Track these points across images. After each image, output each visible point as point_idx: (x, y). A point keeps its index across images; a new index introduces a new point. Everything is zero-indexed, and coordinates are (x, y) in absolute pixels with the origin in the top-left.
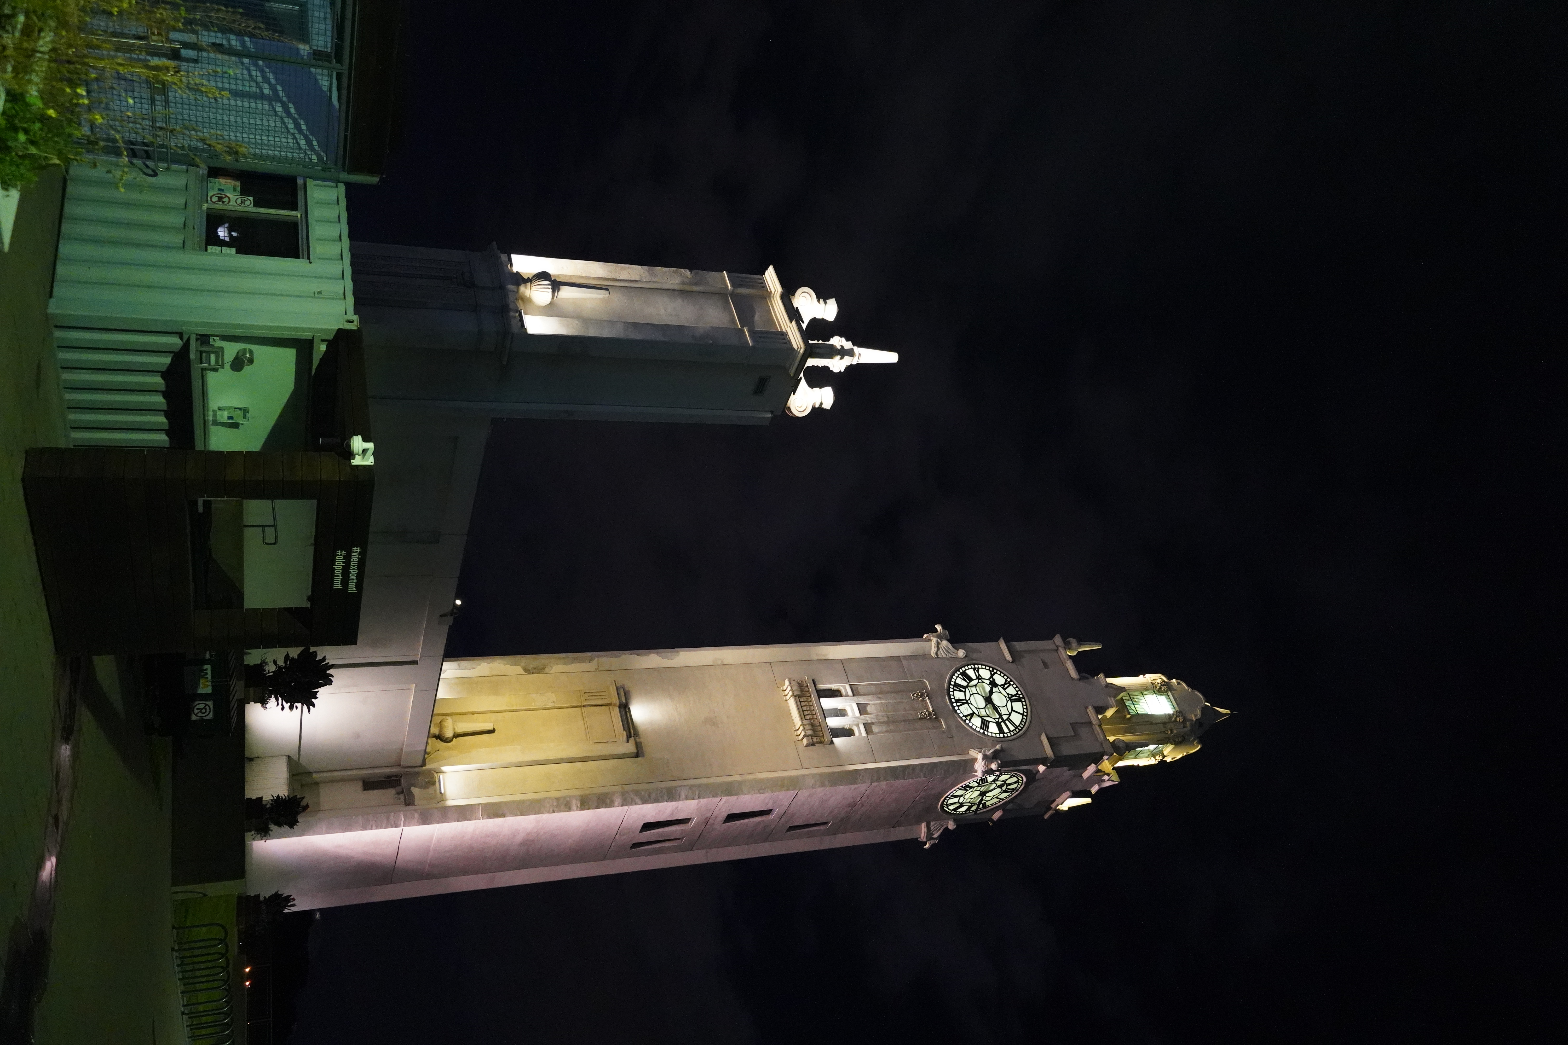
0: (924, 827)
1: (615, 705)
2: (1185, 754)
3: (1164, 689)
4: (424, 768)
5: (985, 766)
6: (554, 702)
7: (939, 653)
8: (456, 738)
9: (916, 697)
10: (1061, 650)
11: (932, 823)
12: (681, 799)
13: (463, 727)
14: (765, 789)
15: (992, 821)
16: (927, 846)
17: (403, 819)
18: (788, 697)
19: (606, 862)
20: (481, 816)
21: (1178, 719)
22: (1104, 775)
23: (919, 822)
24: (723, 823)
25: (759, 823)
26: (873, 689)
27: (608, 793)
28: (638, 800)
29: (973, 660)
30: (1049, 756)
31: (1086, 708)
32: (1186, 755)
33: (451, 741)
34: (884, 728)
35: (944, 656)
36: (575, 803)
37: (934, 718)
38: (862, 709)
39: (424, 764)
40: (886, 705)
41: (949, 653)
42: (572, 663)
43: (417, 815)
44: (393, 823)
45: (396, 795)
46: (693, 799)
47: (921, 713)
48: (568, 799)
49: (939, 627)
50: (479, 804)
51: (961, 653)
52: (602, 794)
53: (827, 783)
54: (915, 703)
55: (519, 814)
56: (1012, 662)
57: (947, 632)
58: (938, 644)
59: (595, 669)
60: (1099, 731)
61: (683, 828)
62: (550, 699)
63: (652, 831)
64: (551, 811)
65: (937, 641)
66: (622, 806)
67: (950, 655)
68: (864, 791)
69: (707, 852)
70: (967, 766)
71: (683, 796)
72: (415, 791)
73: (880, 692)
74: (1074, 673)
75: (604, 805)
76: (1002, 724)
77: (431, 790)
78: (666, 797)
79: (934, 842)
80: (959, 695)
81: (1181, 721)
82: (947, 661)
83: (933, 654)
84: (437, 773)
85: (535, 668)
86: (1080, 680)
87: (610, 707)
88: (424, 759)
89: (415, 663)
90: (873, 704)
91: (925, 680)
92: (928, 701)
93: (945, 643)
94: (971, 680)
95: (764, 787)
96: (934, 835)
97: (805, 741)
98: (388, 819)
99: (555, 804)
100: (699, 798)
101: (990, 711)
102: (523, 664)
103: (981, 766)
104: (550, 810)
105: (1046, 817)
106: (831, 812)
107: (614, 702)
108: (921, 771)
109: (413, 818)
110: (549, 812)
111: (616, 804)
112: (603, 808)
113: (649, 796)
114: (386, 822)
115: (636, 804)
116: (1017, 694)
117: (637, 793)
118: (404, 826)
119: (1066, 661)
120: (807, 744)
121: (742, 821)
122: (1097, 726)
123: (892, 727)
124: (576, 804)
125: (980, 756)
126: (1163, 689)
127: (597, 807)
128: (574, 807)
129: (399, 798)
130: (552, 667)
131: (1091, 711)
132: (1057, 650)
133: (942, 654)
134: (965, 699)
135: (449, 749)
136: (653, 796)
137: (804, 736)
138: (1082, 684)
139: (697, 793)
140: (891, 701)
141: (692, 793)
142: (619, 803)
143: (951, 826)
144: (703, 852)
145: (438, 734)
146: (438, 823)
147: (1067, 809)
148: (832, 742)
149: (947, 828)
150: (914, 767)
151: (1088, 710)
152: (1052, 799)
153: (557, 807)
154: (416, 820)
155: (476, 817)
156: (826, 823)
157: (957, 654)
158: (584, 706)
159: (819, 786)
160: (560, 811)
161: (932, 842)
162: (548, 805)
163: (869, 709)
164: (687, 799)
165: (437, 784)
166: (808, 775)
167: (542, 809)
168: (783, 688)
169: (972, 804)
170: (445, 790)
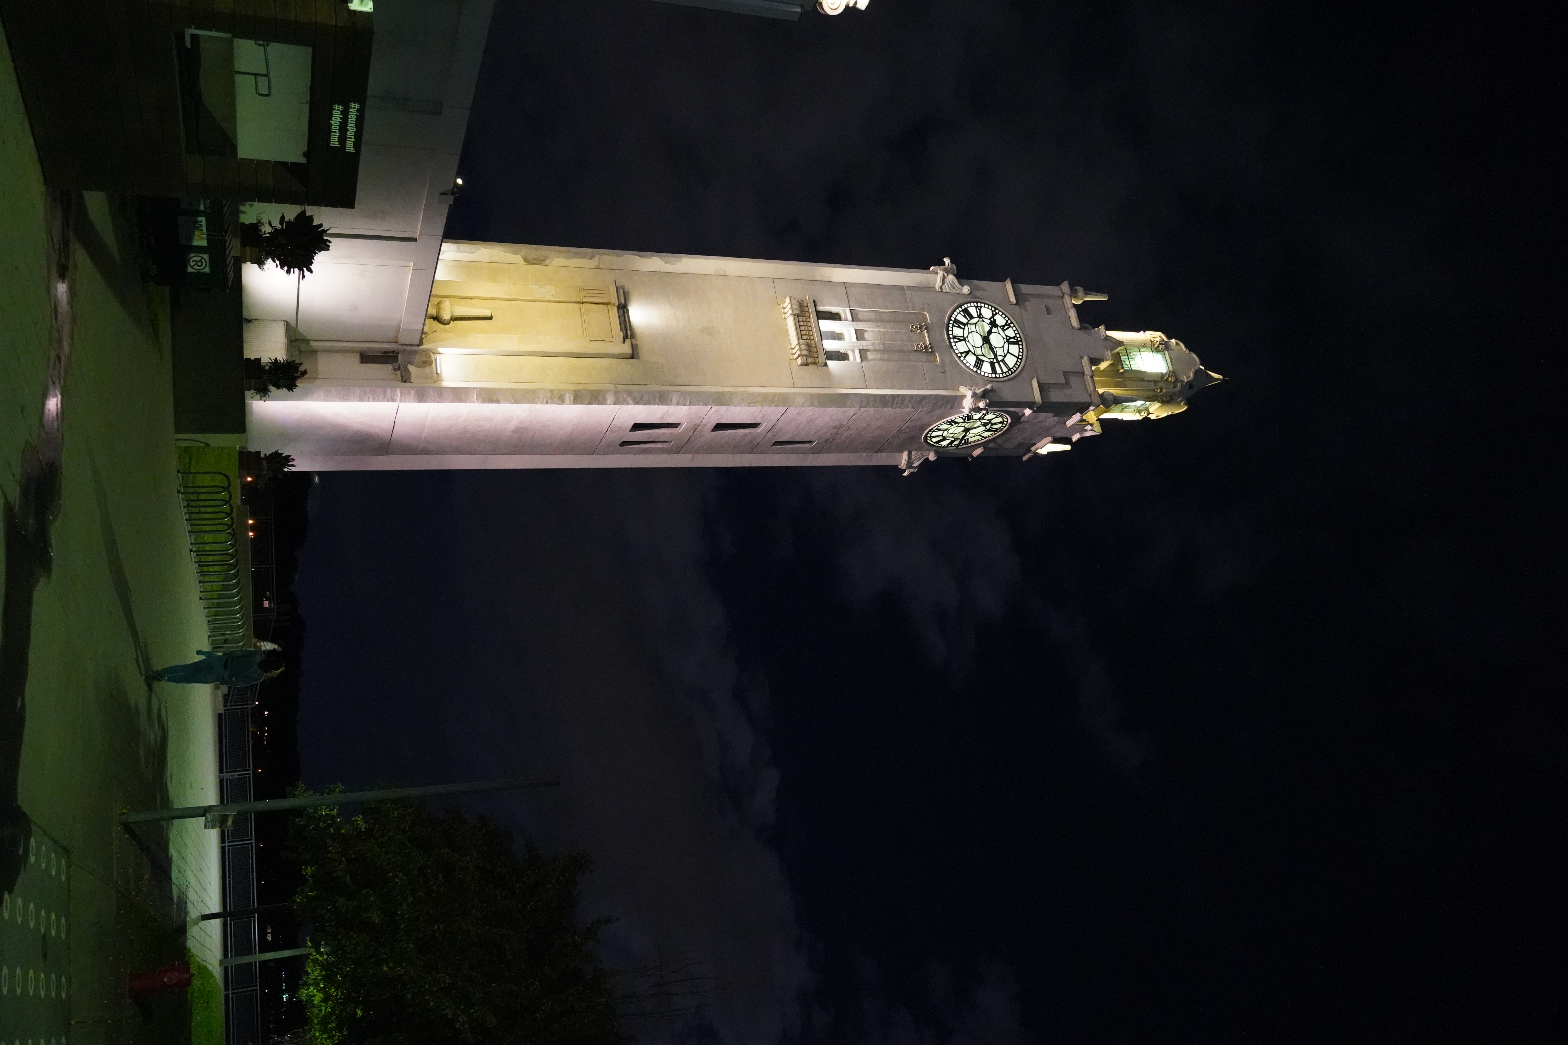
0: (905, 455)
1: (614, 305)
2: (1170, 413)
3: (1162, 348)
4: (421, 347)
5: (973, 404)
6: (553, 296)
7: (943, 287)
8: (453, 321)
9: (915, 329)
10: (1067, 298)
11: (914, 453)
12: (672, 403)
13: (460, 311)
14: (755, 403)
15: (972, 457)
16: (906, 474)
17: (399, 394)
18: (787, 315)
19: (595, 456)
20: (475, 400)
21: (1170, 379)
22: (1087, 425)
23: (900, 450)
24: (712, 431)
25: (745, 435)
26: (873, 316)
27: (600, 391)
28: (630, 401)
29: (978, 298)
30: (1037, 401)
31: (1082, 358)
32: (1171, 415)
33: (448, 323)
34: (879, 356)
35: (949, 291)
36: (568, 397)
37: (929, 351)
38: (860, 335)
39: (421, 343)
40: (884, 333)
41: (954, 288)
42: (572, 258)
43: (413, 392)
44: (389, 397)
45: (393, 371)
46: (684, 405)
47: (918, 345)
48: (562, 392)
49: (947, 261)
50: (474, 388)
51: (966, 290)
52: (595, 391)
53: (816, 403)
54: (912, 334)
55: (513, 401)
56: (1016, 304)
57: (955, 267)
58: (944, 277)
59: (596, 266)
60: (1090, 381)
61: (671, 432)
62: (549, 291)
63: (642, 432)
64: (545, 402)
65: (944, 274)
66: (614, 404)
67: (954, 290)
68: (851, 415)
69: (693, 457)
70: (954, 402)
71: (674, 401)
72: (412, 369)
73: (879, 320)
74: (1075, 322)
75: (597, 402)
76: (996, 365)
77: (427, 370)
78: (657, 401)
79: (913, 471)
80: (957, 332)
81: (1172, 381)
82: (950, 297)
83: (937, 287)
84: (434, 353)
85: (535, 259)
86: (1080, 329)
87: (609, 306)
88: (421, 339)
89: (415, 240)
90: (871, 331)
91: (925, 313)
92: (926, 334)
93: (951, 277)
95: (754, 401)
96: (914, 464)
97: (799, 361)
98: (385, 393)
99: (549, 396)
100: (690, 404)
101: (986, 350)
102: (523, 253)
103: (969, 403)
104: (543, 401)
105: (1025, 458)
106: (817, 432)
107: (613, 302)
108: (910, 402)
109: (409, 394)
110: (542, 403)
111: (609, 402)
112: (595, 404)
113: (641, 398)
114: (383, 396)
115: (628, 403)
116: (1016, 336)
117: (630, 393)
118: (400, 401)
119: (1070, 309)
120: (801, 363)
121: (729, 431)
122: (1089, 377)
123: (886, 356)
124: (570, 397)
125: (969, 394)
126: (1160, 348)
127: (590, 403)
128: (567, 401)
129: (396, 374)
130: (552, 259)
131: (1085, 361)
132: (1062, 297)
133: (946, 288)
134: (963, 336)
135: (446, 331)
136: (645, 398)
137: (799, 356)
138: (1081, 334)
139: (688, 400)
140: (890, 330)
141: (684, 399)
142: (611, 402)
143: (932, 457)
144: (689, 456)
145: (435, 315)
146: (434, 401)
147: (1046, 453)
148: (826, 365)
149: (928, 458)
150: (903, 397)
151: (1083, 360)
152: (1032, 442)
153: (550, 398)
154: (412, 397)
155: (471, 400)
156: (811, 442)
157: (961, 290)
158: (583, 303)
159: (809, 406)
160: (553, 403)
161: (911, 470)
162: (542, 396)
163: (866, 335)
164: (678, 404)
165: (434, 364)
166: (798, 394)
167: (536, 399)
168: (783, 306)
169: (954, 439)
170: (441, 371)
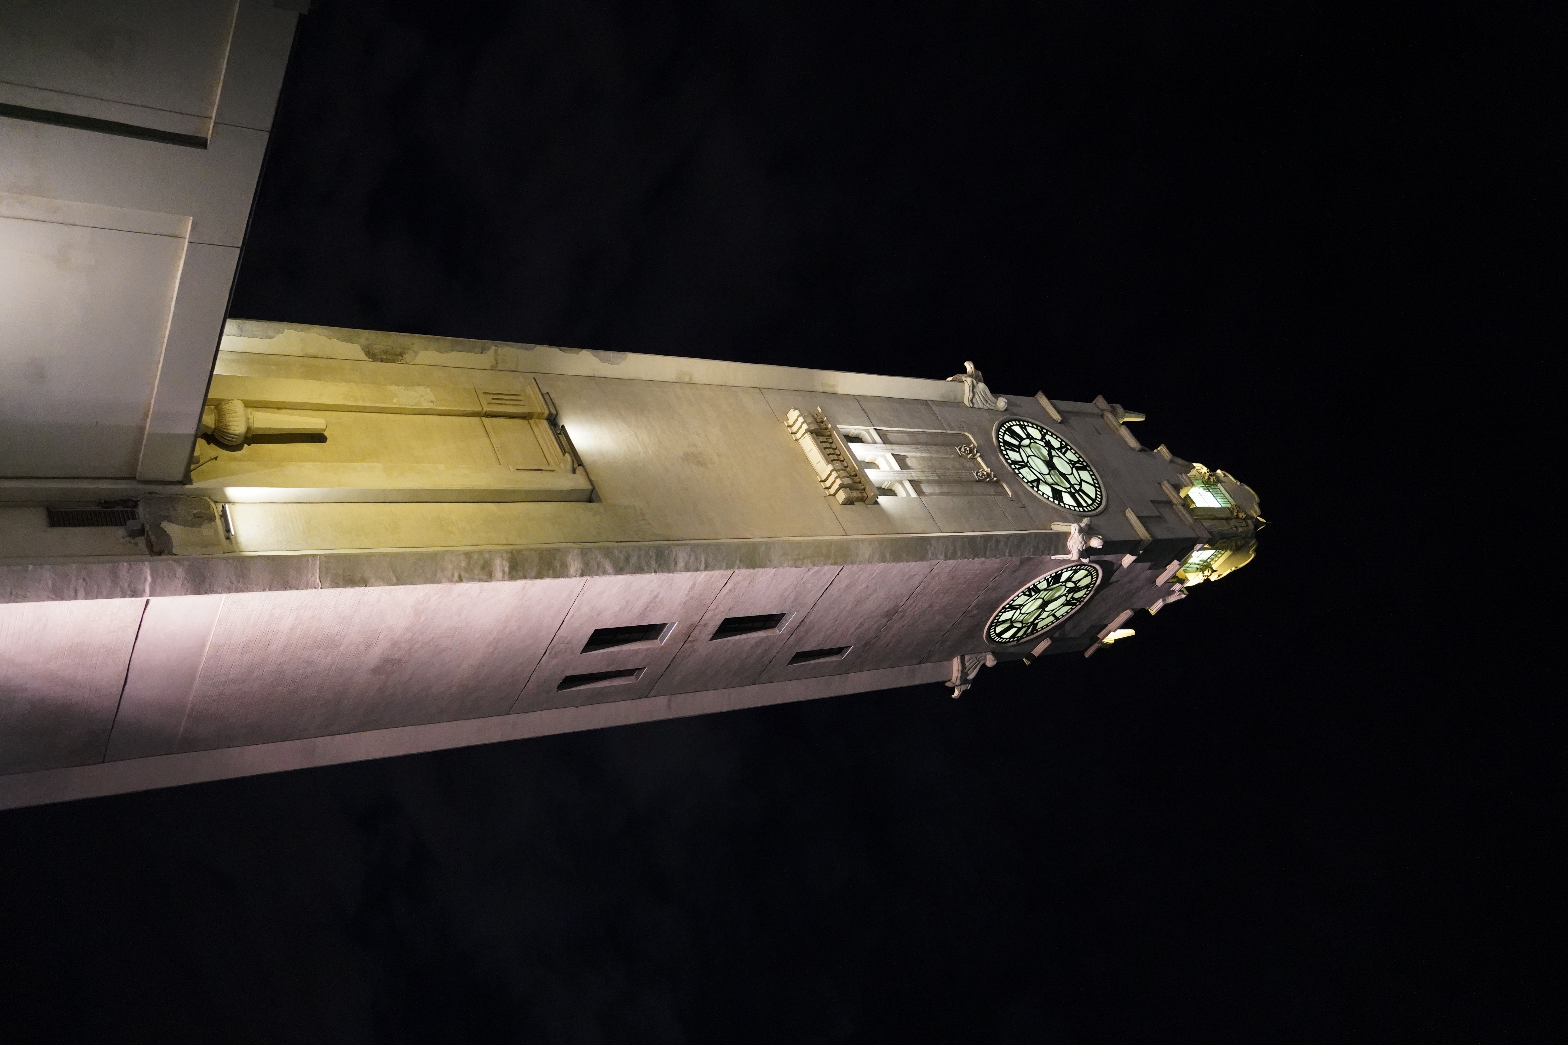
1: (540, 416)
2: (1233, 569)
3: (1214, 480)
4: (188, 486)
5: (1083, 543)
6: (432, 402)
7: (974, 400)
8: (249, 445)
9: (964, 452)
10: (1109, 416)
11: (967, 658)
12: (678, 568)
13: (265, 421)
16: (956, 694)
17: (149, 579)
18: (798, 435)
19: (511, 718)
20: (318, 580)
21: (1240, 515)
23: (950, 658)
24: (712, 639)
25: (761, 641)
26: (906, 438)
27: (558, 550)
28: (609, 567)
29: (1014, 414)
30: (1143, 538)
33: (238, 447)
34: (937, 489)
35: (981, 406)
38: (901, 461)
39: (187, 479)
40: (930, 459)
41: (987, 401)
43: (180, 572)
44: (126, 586)
45: (128, 539)
47: (978, 473)
49: (969, 366)
50: (314, 556)
51: (1002, 403)
54: (963, 460)
55: (394, 580)
56: (1061, 422)
57: (980, 374)
61: (648, 647)
63: (601, 651)
64: (456, 578)
65: (973, 382)
67: (988, 405)
72: (172, 529)
73: (915, 442)
75: (551, 573)
76: (1076, 495)
77: (206, 530)
80: (1014, 456)
81: (1244, 517)
82: (986, 414)
83: (966, 402)
84: (215, 502)
85: (386, 352)
86: (1141, 451)
87: (532, 422)
88: (188, 472)
89: (199, 143)
90: (912, 455)
91: (967, 434)
92: (979, 459)
93: (981, 386)
94: (1022, 439)
96: (968, 675)
97: (841, 496)
98: (115, 576)
99: (463, 564)
101: (1056, 478)
102: (363, 341)
103: (1078, 543)
104: (453, 575)
105: (1088, 654)
106: (861, 625)
107: (539, 411)
109: (173, 575)
110: (451, 581)
111: (572, 571)
112: (548, 577)
114: (109, 583)
118: (151, 595)
119: (1119, 428)
121: (737, 637)
122: (1180, 506)
123: (945, 489)
124: (502, 565)
125: (1074, 529)
126: (1212, 480)
127: (539, 576)
128: (498, 574)
129: (136, 544)
131: (1167, 488)
132: (1102, 416)
133: (979, 402)
134: (1023, 461)
135: (235, 459)
136: (634, 560)
137: (841, 486)
138: (1144, 456)
139: (703, 560)
140: (934, 456)
141: (696, 559)
142: (576, 571)
143: (990, 661)
144: (662, 700)
145: (213, 426)
146: (229, 590)
147: (1113, 642)
148: (876, 503)
149: (984, 665)
151: (1164, 487)
152: (1105, 623)
153: (466, 570)
154: (178, 583)
155: (308, 583)
157: (996, 404)
158: (488, 415)
160: (472, 579)
161: (964, 687)
162: (450, 566)
163: (909, 462)
164: (687, 569)
165: (218, 521)
166: (863, 540)
167: (439, 574)
168: (787, 423)
170: (235, 533)
